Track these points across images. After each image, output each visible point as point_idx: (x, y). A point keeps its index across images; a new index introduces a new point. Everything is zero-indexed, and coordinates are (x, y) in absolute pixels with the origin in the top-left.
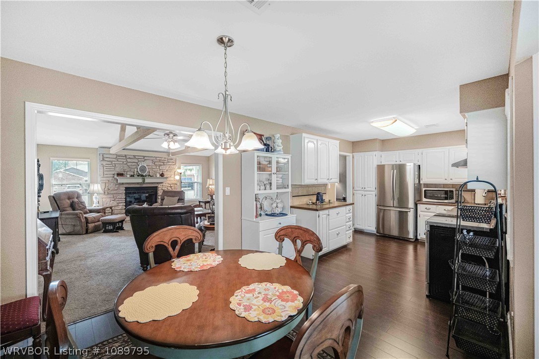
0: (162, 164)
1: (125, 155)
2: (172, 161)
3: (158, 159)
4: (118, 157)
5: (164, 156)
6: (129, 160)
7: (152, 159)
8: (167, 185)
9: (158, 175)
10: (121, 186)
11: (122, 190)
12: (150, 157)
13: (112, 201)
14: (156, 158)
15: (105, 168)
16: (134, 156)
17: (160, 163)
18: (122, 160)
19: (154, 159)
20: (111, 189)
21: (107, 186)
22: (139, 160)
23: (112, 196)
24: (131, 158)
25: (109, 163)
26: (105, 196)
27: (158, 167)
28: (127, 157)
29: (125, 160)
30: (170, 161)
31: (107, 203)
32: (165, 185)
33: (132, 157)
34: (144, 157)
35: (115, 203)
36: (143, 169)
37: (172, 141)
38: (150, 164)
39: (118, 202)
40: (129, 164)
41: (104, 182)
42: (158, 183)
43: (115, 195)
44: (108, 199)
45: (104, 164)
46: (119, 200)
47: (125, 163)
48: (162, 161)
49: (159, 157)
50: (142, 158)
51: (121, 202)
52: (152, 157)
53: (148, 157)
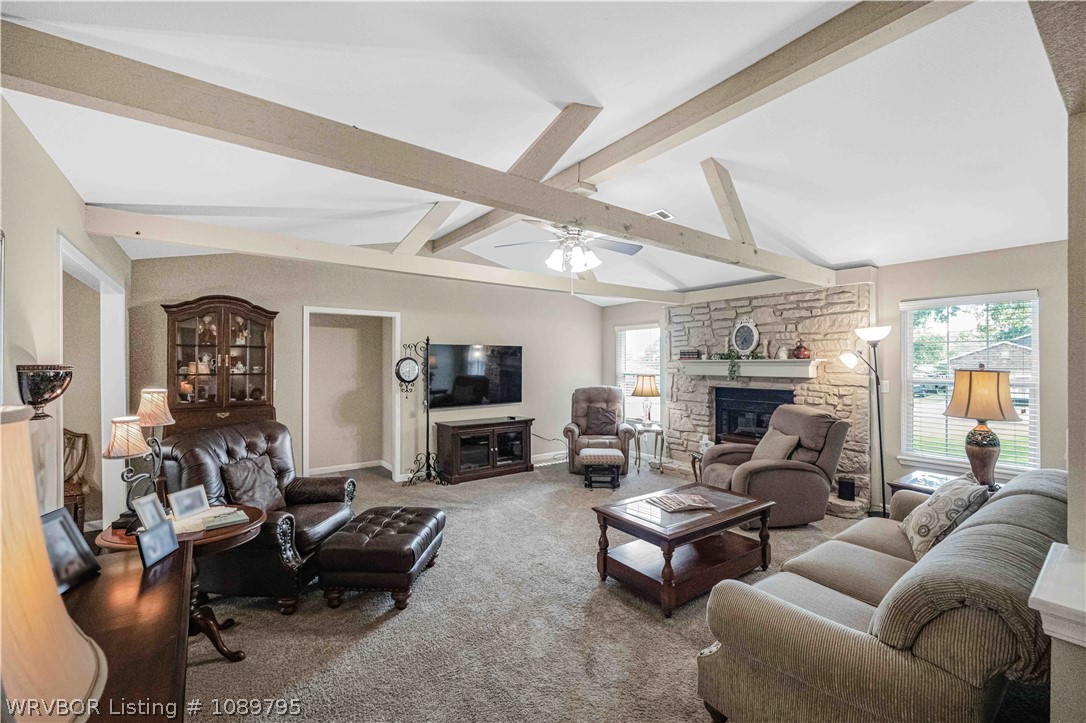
0: (808, 314)
1: (708, 303)
2: (846, 297)
3: (792, 298)
4: (694, 311)
5: (826, 280)
6: (716, 315)
7: (773, 301)
8: (825, 388)
9: (783, 355)
10: (702, 383)
11: (703, 396)
12: (766, 297)
13: (685, 419)
14: (787, 295)
15: (673, 339)
16: (727, 301)
17: (797, 314)
18: (702, 317)
19: (782, 300)
20: (682, 389)
21: (676, 380)
22: (739, 311)
23: (684, 406)
24: (721, 309)
25: (680, 327)
26: (672, 405)
27: (791, 327)
28: (712, 307)
29: (708, 317)
30: (836, 299)
31: (675, 422)
32: (817, 387)
33: (723, 305)
34: (750, 299)
35: (687, 425)
36: (745, 336)
37: (576, 245)
38: (769, 320)
39: (694, 422)
40: (715, 325)
41: (671, 371)
42: (792, 380)
43: (690, 404)
44: (678, 412)
45: (672, 331)
46: (698, 418)
47: (707, 323)
48: (805, 305)
49: (794, 294)
50: (746, 303)
51: (699, 423)
52: (774, 296)
53: (762, 297)
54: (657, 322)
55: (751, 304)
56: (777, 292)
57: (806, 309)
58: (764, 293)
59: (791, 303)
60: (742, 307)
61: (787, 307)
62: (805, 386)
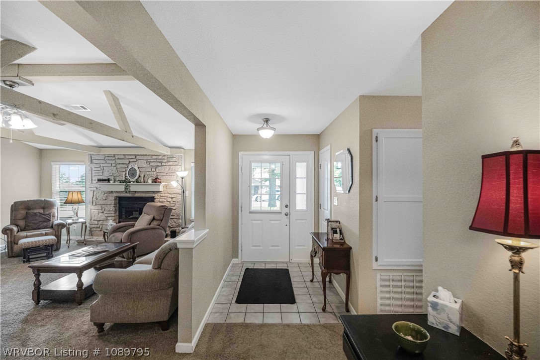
0: (159, 164)
1: (114, 155)
2: (174, 159)
3: (154, 157)
4: (106, 158)
5: (166, 152)
6: (118, 161)
7: (146, 158)
8: (166, 195)
9: (150, 181)
10: (111, 195)
11: (111, 200)
12: (143, 155)
13: (100, 214)
14: (152, 155)
15: (93, 172)
16: (124, 155)
17: (156, 164)
18: (111, 162)
19: (150, 157)
20: (99, 198)
21: (95, 194)
22: (130, 160)
23: (100, 208)
24: (121, 159)
25: (97, 166)
26: (93, 207)
27: (154, 170)
28: (117, 157)
29: (114, 162)
30: (170, 159)
31: (95, 216)
32: (163, 195)
33: (123, 157)
34: (136, 156)
35: (102, 217)
36: (133, 172)
38: (144, 166)
39: (106, 215)
40: (118, 166)
41: (92, 189)
42: (154, 192)
43: (103, 206)
44: (96, 211)
45: (93, 167)
46: (108, 212)
47: (113, 165)
48: (159, 161)
49: (155, 155)
50: (134, 157)
51: (109, 215)
52: (146, 155)
53: (141, 155)
54: (83, 161)
55: (136, 158)
56: (148, 154)
57: (160, 162)
58: (142, 154)
59: (154, 159)
60: (132, 158)
61: (152, 161)
62: (159, 194)
